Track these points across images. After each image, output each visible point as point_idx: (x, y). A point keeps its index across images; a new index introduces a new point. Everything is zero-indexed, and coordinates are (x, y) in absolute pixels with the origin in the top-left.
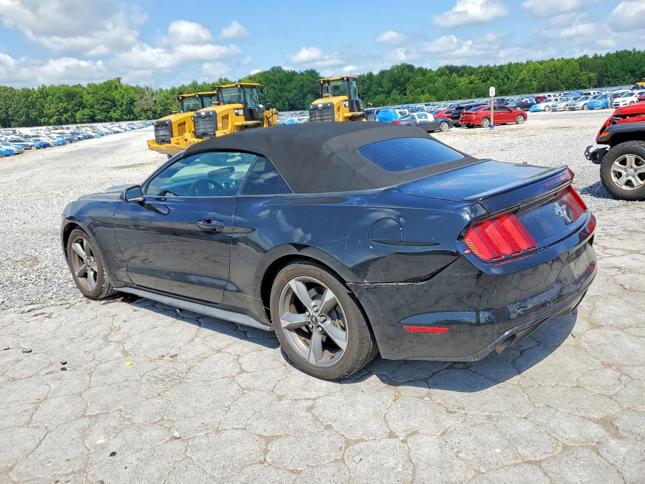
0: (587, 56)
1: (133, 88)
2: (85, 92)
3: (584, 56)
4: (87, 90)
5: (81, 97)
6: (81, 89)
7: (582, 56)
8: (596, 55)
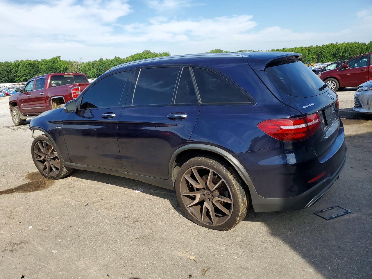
0: (312, 46)
1: (66, 62)
2: (40, 64)
3: (311, 46)
4: (41, 63)
5: (38, 67)
6: (38, 62)
7: (310, 46)
8: (317, 46)
